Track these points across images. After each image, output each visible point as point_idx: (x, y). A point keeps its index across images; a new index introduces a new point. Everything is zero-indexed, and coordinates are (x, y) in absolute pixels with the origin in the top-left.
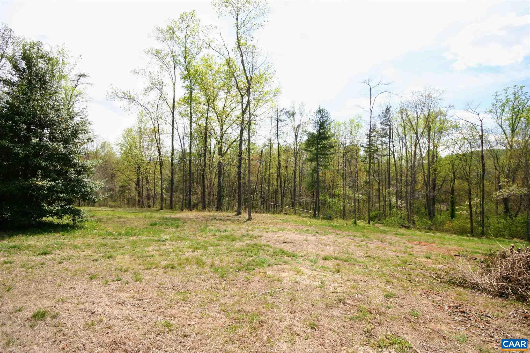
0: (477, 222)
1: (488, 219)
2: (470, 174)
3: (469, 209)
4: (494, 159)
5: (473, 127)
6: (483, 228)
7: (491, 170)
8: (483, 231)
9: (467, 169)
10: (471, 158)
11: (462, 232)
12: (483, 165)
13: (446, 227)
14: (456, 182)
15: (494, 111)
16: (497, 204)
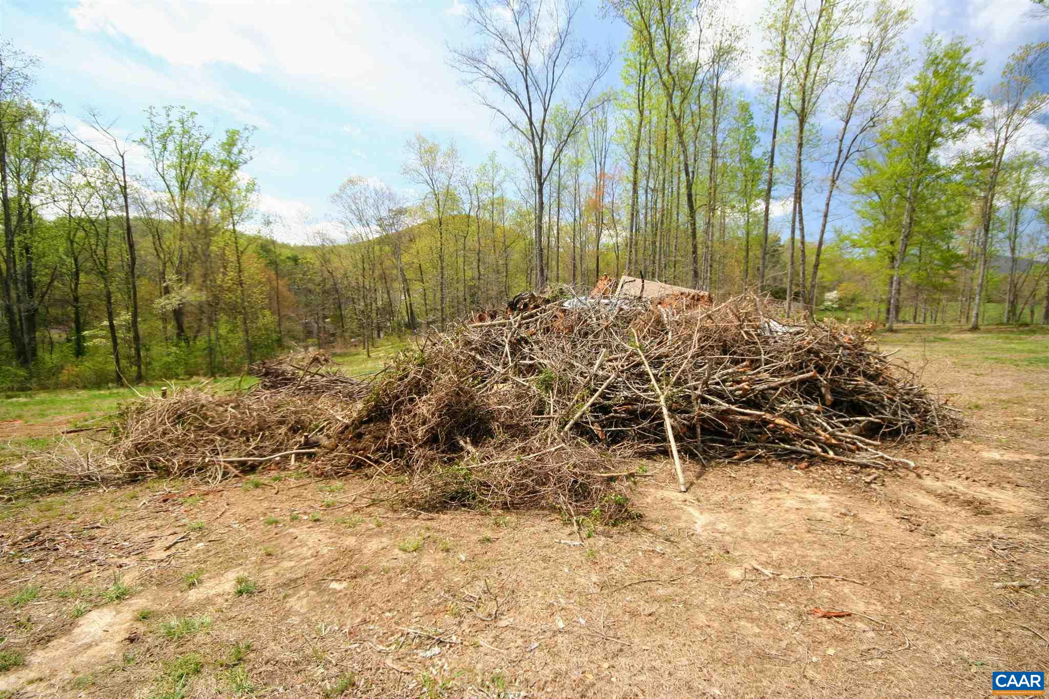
0: (129, 357)
1: (148, 350)
2: (106, 262)
3: (109, 335)
4: (153, 236)
5: (107, 166)
6: (139, 367)
7: (150, 258)
8: (139, 373)
9: (100, 251)
10: (108, 231)
11: (99, 382)
12: (131, 246)
13: (64, 377)
14: (82, 278)
15: (148, 142)
16: (165, 320)
